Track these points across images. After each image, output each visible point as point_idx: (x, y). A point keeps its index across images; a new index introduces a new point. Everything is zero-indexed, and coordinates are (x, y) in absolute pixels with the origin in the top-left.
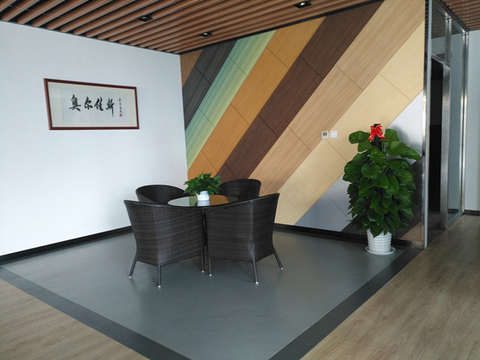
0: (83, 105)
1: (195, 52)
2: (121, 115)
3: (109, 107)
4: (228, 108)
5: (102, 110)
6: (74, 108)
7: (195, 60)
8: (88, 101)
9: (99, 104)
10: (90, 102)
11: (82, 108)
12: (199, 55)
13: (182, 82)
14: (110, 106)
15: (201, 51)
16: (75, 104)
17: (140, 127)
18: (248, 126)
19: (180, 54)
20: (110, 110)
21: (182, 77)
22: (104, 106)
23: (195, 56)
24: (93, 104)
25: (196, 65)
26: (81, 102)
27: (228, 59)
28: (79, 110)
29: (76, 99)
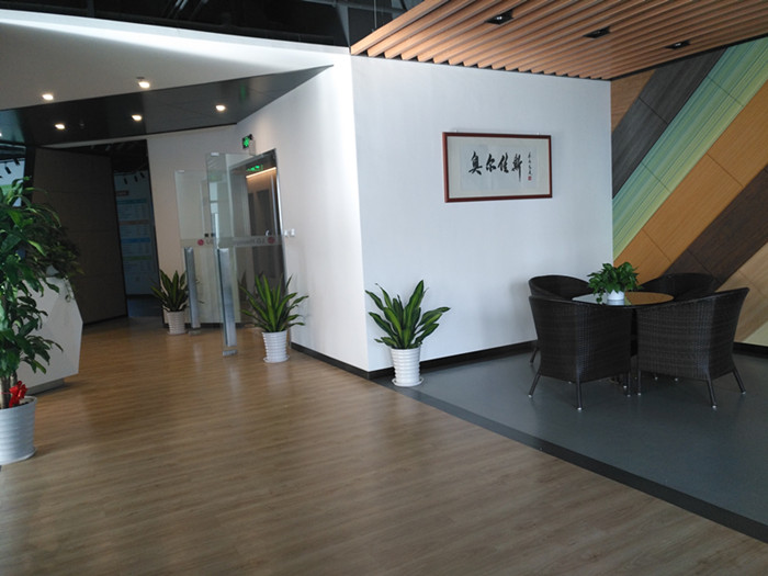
0: (484, 167)
1: (641, 75)
2: (530, 178)
3: (516, 167)
4: (702, 159)
5: (507, 171)
6: (474, 170)
7: (640, 88)
8: (491, 160)
9: (503, 165)
10: (493, 161)
11: (483, 170)
12: (646, 80)
13: (613, 122)
14: (517, 165)
15: (653, 71)
16: (476, 164)
17: (553, 195)
18: (740, 189)
19: (611, 80)
20: (517, 172)
21: (612, 115)
22: (510, 166)
23: (640, 81)
24: (496, 164)
25: (640, 94)
26: (483, 162)
27: (706, 82)
28: (479, 173)
29: (477, 158)
